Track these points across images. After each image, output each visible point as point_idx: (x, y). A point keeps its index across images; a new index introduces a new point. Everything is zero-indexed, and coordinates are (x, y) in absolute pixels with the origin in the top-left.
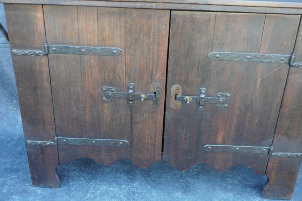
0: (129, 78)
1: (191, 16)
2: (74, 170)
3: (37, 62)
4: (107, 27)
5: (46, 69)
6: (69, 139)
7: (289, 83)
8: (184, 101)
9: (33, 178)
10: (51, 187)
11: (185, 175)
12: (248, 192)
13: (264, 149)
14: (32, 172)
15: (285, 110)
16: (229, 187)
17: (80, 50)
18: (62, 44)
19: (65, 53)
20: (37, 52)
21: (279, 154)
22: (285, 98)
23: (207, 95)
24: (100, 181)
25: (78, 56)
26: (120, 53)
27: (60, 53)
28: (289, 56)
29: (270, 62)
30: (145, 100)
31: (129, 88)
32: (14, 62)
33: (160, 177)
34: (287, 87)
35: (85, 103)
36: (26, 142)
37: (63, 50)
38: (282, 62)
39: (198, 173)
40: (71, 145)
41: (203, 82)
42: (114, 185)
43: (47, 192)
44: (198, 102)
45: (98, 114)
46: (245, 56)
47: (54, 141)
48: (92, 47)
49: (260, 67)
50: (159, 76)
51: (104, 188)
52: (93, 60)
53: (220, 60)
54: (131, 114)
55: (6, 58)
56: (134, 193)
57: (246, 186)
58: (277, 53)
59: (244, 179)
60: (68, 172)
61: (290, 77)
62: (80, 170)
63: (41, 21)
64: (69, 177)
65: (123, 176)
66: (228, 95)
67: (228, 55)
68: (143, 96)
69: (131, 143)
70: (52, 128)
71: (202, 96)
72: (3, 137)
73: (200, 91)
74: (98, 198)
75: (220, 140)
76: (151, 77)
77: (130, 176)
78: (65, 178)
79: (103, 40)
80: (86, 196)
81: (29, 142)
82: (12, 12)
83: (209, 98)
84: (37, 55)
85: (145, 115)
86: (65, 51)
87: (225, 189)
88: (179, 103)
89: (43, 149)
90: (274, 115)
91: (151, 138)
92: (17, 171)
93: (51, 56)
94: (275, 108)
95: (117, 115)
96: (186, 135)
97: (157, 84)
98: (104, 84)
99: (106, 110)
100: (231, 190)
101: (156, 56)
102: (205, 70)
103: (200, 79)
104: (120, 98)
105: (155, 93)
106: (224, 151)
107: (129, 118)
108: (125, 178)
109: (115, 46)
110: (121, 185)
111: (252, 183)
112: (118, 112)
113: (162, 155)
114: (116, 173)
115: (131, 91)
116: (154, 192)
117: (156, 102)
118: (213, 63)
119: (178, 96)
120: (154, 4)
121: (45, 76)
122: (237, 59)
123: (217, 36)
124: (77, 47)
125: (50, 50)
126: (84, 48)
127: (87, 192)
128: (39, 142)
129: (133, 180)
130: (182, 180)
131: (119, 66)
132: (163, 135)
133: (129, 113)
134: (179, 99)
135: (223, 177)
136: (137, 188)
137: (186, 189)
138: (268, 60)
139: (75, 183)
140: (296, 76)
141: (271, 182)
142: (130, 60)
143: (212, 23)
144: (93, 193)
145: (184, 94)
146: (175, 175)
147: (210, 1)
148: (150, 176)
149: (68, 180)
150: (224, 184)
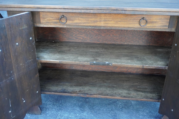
2: (50, 104)
10: (36, 114)
11: (114, 109)
24: (64, 111)
33: (99, 110)
39: (123, 107)
42: (72, 114)
43: (34, 117)
57: (151, 116)
59: (150, 112)
62: (53, 104)
64: (46, 108)
65: (78, 109)
77: (82, 109)
78: (44, 109)
87: (138, 118)
110: (76, 114)
114: (74, 106)
120: (92, 10)
129: (83, 111)
130: (112, 112)
135: (137, 111)
136: (85, 116)
146: (109, 108)
147: (125, 8)
148: (93, 109)
149: (46, 110)
150: (137, 115)
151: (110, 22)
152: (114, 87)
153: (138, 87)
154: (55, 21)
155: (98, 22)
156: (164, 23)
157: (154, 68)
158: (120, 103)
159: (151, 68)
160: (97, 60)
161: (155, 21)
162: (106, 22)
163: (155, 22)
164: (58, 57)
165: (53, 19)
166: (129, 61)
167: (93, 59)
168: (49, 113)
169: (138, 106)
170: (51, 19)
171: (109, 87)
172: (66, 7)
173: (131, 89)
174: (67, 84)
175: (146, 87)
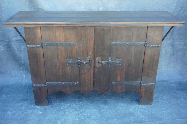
0: (78, 55)
1: (103, 28)
2: (54, 98)
3: (38, 50)
4: (68, 34)
5: (42, 53)
6: (52, 83)
7: (146, 54)
8: (102, 64)
9: (36, 102)
10: (44, 106)
11: (105, 97)
12: (133, 103)
13: (138, 82)
14: (35, 99)
15: (145, 65)
16: (125, 101)
17: (56, 44)
18: (49, 42)
19: (50, 46)
20: (38, 46)
21: (145, 84)
22: (145, 60)
23: (112, 60)
24: (66, 102)
25: (56, 47)
26: (74, 45)
27: (48, 46)
28: (144, 42)
29: (137, 46)
30: (85, 64)
31: (78, 59)
32: (28, 51)
33: (94, 99)
34: (145, 56)
35: (59, 67)
36: (33, 85)
37: (49, 45)
38: (142, 45)
39: (111, 96)
40: (53, 86)
41: (110, 55)
42: (73, 103)
43: (43, 108)
44: (108, 63)
45: (65, 71)
46: (126, 44)
47: (45, 84)
48: (62, 43)
49: (133, 48)
50: (91, 53)
51: (68, 105)
52: (62, 48)
53: (116, 46)
54: (80, 70)
55: (17, 47)
56: (82, 106)
57: (132, 100)
58: (140, 42)
59: (132, 97)
60: (51, 99)
61: (146, 51)
62: (56, 98)
63: (40, 33)
65: (76, 99)
66: (121, 60)
67: (119, 43)
68: (84, 62)
69: (80, 83)
70: (45, 79)
71: (110, 61)
72: (17, 85)
73: (109, 59)
74: (66, 109)
75: (119, 80)
76: (88, 54)
77: (80, 99)
79: (66, 39)
80: (60, 108)
81: (34, 85)
82: (27, 30)
83: (113, 62)
84: (38, 47)
85: (86, 70)
86: (51, 45)
87: (123, 102)
88: (100, 65)
89: (40, 88)
90: (141, 68)
91: (89, 81)
92: (27, 100)
93: (44, 47)
94: (141, 64)
95: (73, 71)
96: (104, 78)
97: (90, 57)
98: (67, 58)
99: (69, 69)
100: (126, 102)
101: (89, 45)
102: (110, 50)
103: (108, 54)
104: (75, 64)
105: (89, 61)
106: (121, 85)
107: (79, 72)
109: (71, 42)
110: (76, 103)
111: (136, 99)
112: (74, 70)
113: (94, 88)
114: (73, 98)
115: (79, 61)
116: (91, 105)
117: (90, 65)
118: (113, 47)
119: (99, 62)
120: (87, 25)
121: (42, 56)
122: (123, 45)
123: (114, 36)
124: (55, 43)
125: (44, 45)
126: (58, 43)
127: (61, 107)
128: (39, 85)
129: (81, 101)
130: (103, 100)
131: (73, 50)
132: (94, 79)
133: (78, 70)
134: (100, 63)
135: (122, 97)
136: (83, 104)
137: (106, 103)
138: (136, 45)
140: (148, 51)
141: (143, 97)
142: (78, 47)
143: (112, 31)
144: (63, 107)
145: (102, 61)
146: (101, 97)
148: (89, 99)
149: (52, 103)
150: (123, 100)
158: (109, 93)
168: (54, 104)
169: (122, 94)
172: (69, 23)
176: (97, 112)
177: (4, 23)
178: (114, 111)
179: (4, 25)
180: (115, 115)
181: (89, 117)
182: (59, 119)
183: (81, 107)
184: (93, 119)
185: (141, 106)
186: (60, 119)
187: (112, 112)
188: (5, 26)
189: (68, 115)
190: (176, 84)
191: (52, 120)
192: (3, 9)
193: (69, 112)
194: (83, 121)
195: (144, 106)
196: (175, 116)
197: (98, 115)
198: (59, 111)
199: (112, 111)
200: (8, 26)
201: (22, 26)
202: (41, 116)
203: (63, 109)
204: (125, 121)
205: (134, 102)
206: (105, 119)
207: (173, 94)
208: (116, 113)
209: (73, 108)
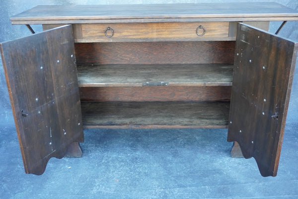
2: (92, 146)
10: (75, 157)
11: (174, 146)
16: (207, 152)
24: (111, 152)
33: (156, 148)
39: (185, 144)
42: (122, 154)
43: (73, 160)
51: (114, 156)
56: (136, 158)
57: (220, 151)
60: (87, 147)
62: (96, 146)
64: (88, 151)
65: (128, 148)
74: (111, 162)
77: (134, 148)
78: (85, 151)
80: (101, 161)
87: (204, 153)
100: (209, 153)
108: (130, 149)
110: (127, 154)
111: (225, 149)
114: (123, 146)
116: (151, 157)
120: (142, 20)
127: (102, 159)
129: (136, 150)
130: (172, 149)
135: (203, 146)
136: (139, 155)
137: (175, 154)
139: (92, 154)
141: (236, 144)
144: (106, 160)
146: (167, 146)
147: (179, 16)
148: (148, 148)
149: (88, 153)
150: (204, 150)
151: (163, 33)
152: (172, 116)
153: (202, 114)
154: (100, 34)
155: (150, 33)
156: (223, 30)
157: (217, 85)
158: (182, 140)
159: (214, 85)
160: (150, 80)
161: (214, 28)
162: (159, 33)
163: (214, 30)
164: (102, 80)
165: (97, 32)
166: (189, 80)
167: (145, 80)
168: (93, 155)
169: (204, 142)
170: (95, 32)
171: (166, 117)
172: (113, 17)
173: (193, 117)
174: (113, 116)
175: (212, 114)
176: (161, 167)
177: (11, 18)
178: (188, 165)
179: (12, 21)
180: (190, 173)
181: (146, 175)
182: (97, 177)
183: (134, 160)
184: (153, 178)
185: (233, 159)
186: (100, 177)
187: (185, 168)
188: (12, 23)
189: (113, 172)
190: (292, 128)
191: (87, 179)
192: (15, 4)
193: (115, 167)
194: (138, 181)
195: (239, 159)
196: (291, 175)
197: (162, 172)
198: (99, 165)
199: (185, 166)
200: (18, 23)
201: (39, 22)
202: (69, 172)
203: (106, 162)
204: (206, 181)
205: (221, 153)
206: (173, 178)
207: (289, 142)
208: (192, 170)
209: (122, 161)
